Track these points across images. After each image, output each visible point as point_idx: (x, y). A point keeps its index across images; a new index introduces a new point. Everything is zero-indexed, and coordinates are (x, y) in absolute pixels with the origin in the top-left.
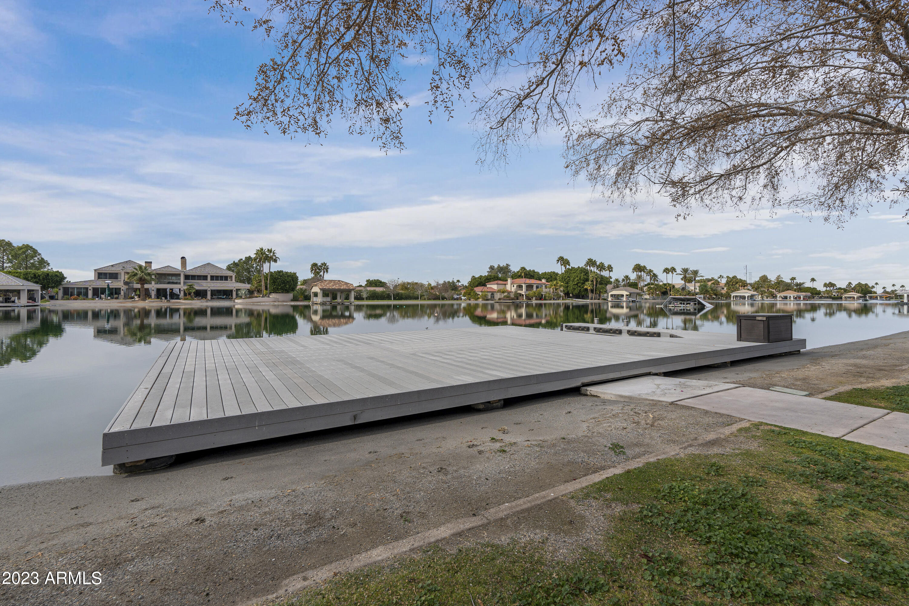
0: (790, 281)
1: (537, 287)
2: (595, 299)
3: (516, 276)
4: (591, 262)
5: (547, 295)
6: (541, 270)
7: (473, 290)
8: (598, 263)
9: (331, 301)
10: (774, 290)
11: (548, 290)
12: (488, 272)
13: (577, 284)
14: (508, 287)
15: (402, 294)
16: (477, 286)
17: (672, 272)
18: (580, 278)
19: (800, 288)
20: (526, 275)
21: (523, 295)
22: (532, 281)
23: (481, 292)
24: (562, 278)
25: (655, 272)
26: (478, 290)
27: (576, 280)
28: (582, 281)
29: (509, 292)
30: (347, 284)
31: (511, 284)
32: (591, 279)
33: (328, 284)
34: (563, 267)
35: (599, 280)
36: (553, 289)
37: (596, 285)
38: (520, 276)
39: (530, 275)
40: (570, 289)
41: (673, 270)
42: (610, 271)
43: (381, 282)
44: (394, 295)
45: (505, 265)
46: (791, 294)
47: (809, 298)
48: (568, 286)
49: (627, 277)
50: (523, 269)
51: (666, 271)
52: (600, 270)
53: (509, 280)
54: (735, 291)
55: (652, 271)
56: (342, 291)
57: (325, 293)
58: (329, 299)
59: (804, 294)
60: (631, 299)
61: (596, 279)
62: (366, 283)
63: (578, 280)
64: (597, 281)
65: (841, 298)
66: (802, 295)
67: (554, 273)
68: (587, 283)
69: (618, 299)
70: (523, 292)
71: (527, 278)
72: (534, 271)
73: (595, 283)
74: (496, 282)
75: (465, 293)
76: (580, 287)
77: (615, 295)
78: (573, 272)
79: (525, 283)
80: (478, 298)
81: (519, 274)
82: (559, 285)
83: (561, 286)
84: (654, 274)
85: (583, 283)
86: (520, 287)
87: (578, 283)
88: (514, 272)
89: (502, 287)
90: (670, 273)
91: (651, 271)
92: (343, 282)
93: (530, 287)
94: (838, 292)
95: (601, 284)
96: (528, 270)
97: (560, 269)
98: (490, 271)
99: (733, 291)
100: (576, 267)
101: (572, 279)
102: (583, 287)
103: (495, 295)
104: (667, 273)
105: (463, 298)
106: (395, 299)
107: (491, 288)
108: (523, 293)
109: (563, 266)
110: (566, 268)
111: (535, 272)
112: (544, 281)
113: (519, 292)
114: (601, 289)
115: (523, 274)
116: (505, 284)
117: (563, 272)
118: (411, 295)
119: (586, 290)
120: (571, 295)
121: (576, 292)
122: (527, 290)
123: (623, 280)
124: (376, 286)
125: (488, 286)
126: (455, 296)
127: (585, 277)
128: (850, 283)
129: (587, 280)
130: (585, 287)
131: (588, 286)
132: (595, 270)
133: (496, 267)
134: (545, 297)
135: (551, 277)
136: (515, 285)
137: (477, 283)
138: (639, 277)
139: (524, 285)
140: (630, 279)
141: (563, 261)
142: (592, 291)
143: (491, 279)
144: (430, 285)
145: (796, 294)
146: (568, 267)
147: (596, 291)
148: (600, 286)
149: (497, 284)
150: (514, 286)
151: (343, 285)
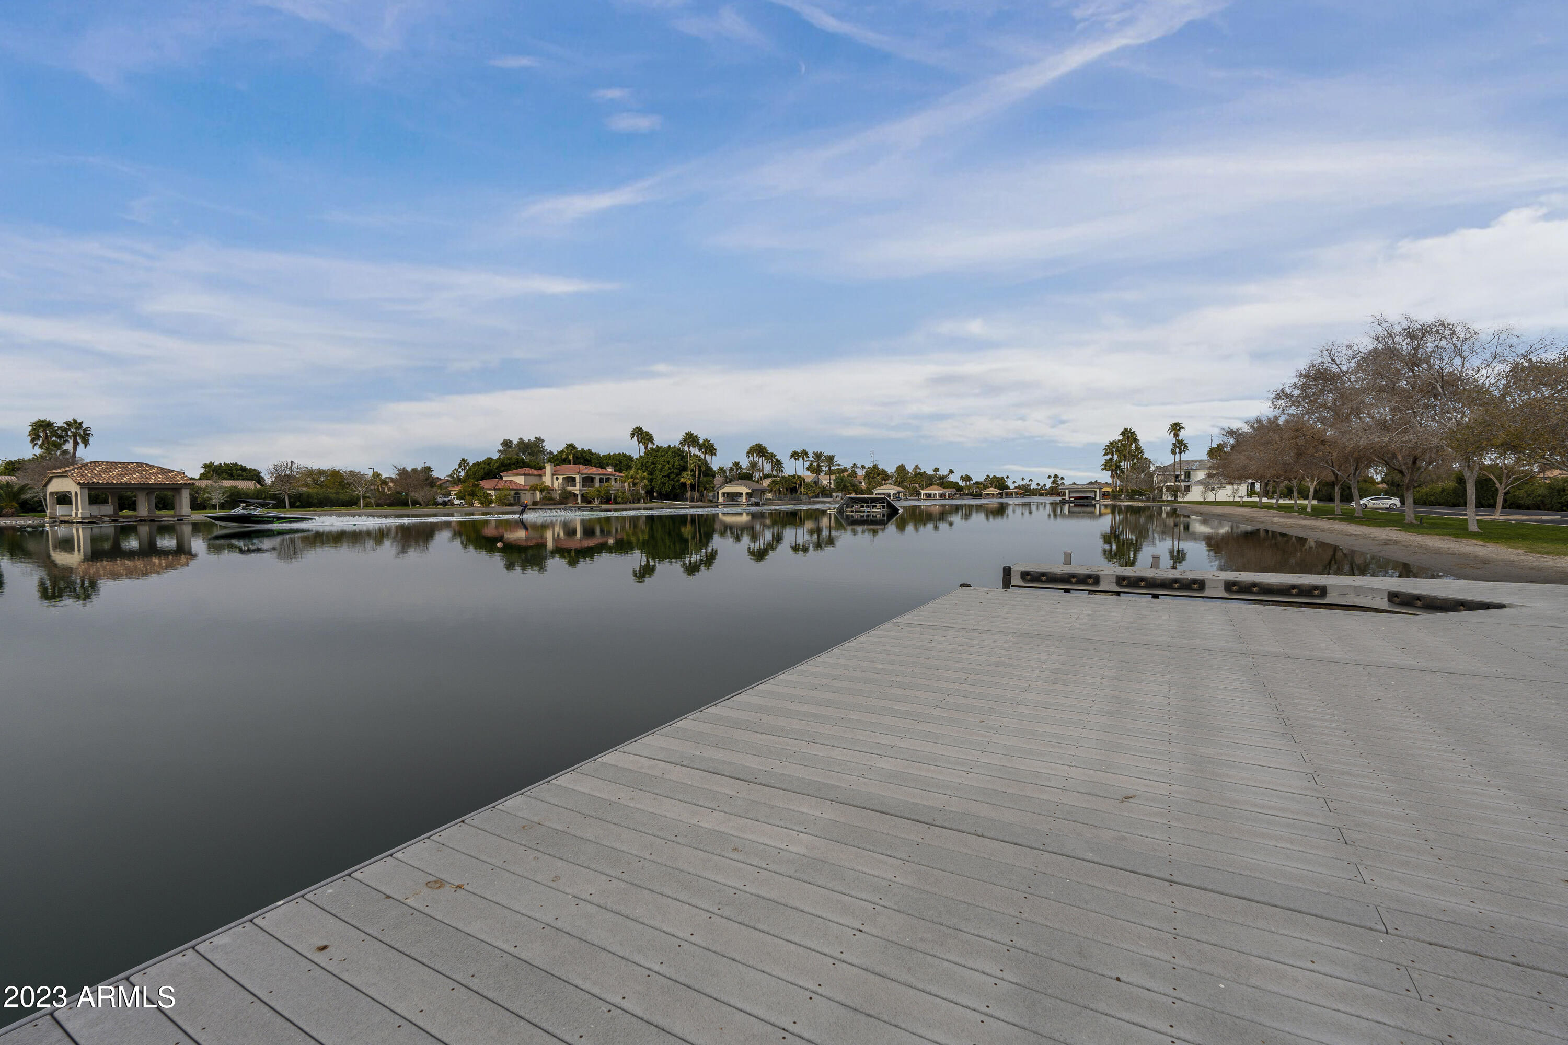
0: (933, 473)
1: (601, 480)
2: (697, 501)
3: (559, 460)
4: (690, 439)
5: (620, 494)
6: (602, 450)
7: (477, 486)
8: (701, 441)
9: (116, 514)
10: (917, 486)
11: (618, 485)
12: (499, 451)
13: (668, 476)
14: (547, 480)
15: (309, 496)
16: (483, 479)
17: (803, 458)
18: (673, 466)
19: (943, 482)
20: (577, 458)
21: (575, 495)
22: (591, 470)
23: (495, 489)
24: (642, 465)
25: (778, 457)
26: (488, 486)
27: (666, 468)
28: (676, 471)
29: (550, 490)
30: (164, 471)
31: (552, 475)
32: (690, 466)
33: (104, 471)
34: (642, 446)
35: (703, 468)
36: (629, 484)
37: (699, 478)
38: (565, 461)
39: (584, 458)
40: (657, 483)
41: (804, 454)
42: (712, 455)
43: (244, 469)
44: (290, 497)
45: (533, 439)
46: (936, 490)
47: (951, 496)
48: (652, 479)
49: (737, 464)
50: (571, 447)
51: (795, 455)
52: (705, 453)
53: (548, 468)
54: (878, 486)
55: (775, 456)
56: (148, 489)
57: (96, 495)
58: (108, 509)
59: (949, 490)
60: (753, 500)
61: (700, 467)
62: (202, 471)
63: (670, 469)
64: (700, 471)
65: (981, 495)
66: (948, 491)
67: (624, 455)
68: (684, 474)
69: (733, 500)
70: (577, 489)
71: (579, 463)
72: (590, 452)
73: (697, 474)
74: (522, 470)
75: (460, 492)
76: (673, 480)
77: (728, 494)
78: (659, 454)
79: (579, 474)
80: (491, 502)
81: (564, 456)
82: (639, 476)
83: (643, 478)
84: (777, 460)
85: (679, 474)
86: (570, 480)
87: (671, 473)
88: (551, 453)
89: (533, 481)
90: (801, 459)
91: (773, 455)
92: (153, 467)
93: (588, 480)
94: (978, 487)
95: (706, 475)
96: (580, 449)
97: (635, 450)
98: (505, 451)
99: (875, 487)
100: (665, 446)
101: (659, 466)
102: (678, 481)
103: (522, 497)
104: (796, 459)
105: (456, 501)
106: (292, 506)
107: (512, 481)
108: (577, 492)
109: (641, 444)
110: (646, 448)
111: (593, 454)
112: (610, 469)
113: (570, 489)
114: (707, 483)
115: (571, 458)
116: (540, 475)
117: (642, 454)
118: (333, 496)
119: (684, 485)
120: (655, 494)
121: (667, 488)
122: (583, 486)
123: (732, 469)
124: (231, 477)
125: (505, 478)
126: (440, 499)
127: (682, 463)
128: (988, 476)
129: (684, 468)
130: (682, 480)
131: (686, 478)
132: (697, 452)
133: (515, 442)
134: (615, 498)
135: (621, 462)
136: (560, 478)
137: (482, 473)
138: (753, 465)
139: (577, 477)
140: (741, 468)
141: (641, 435)
142: (693, 487)
143: (510, 465)
144: (379, 475)
145: (941, 490)
146: (650, 445)
147: (698, 487)
148: (705, 479)
149: (525, 475)
150: (557, 479)
151: (156, 474)
